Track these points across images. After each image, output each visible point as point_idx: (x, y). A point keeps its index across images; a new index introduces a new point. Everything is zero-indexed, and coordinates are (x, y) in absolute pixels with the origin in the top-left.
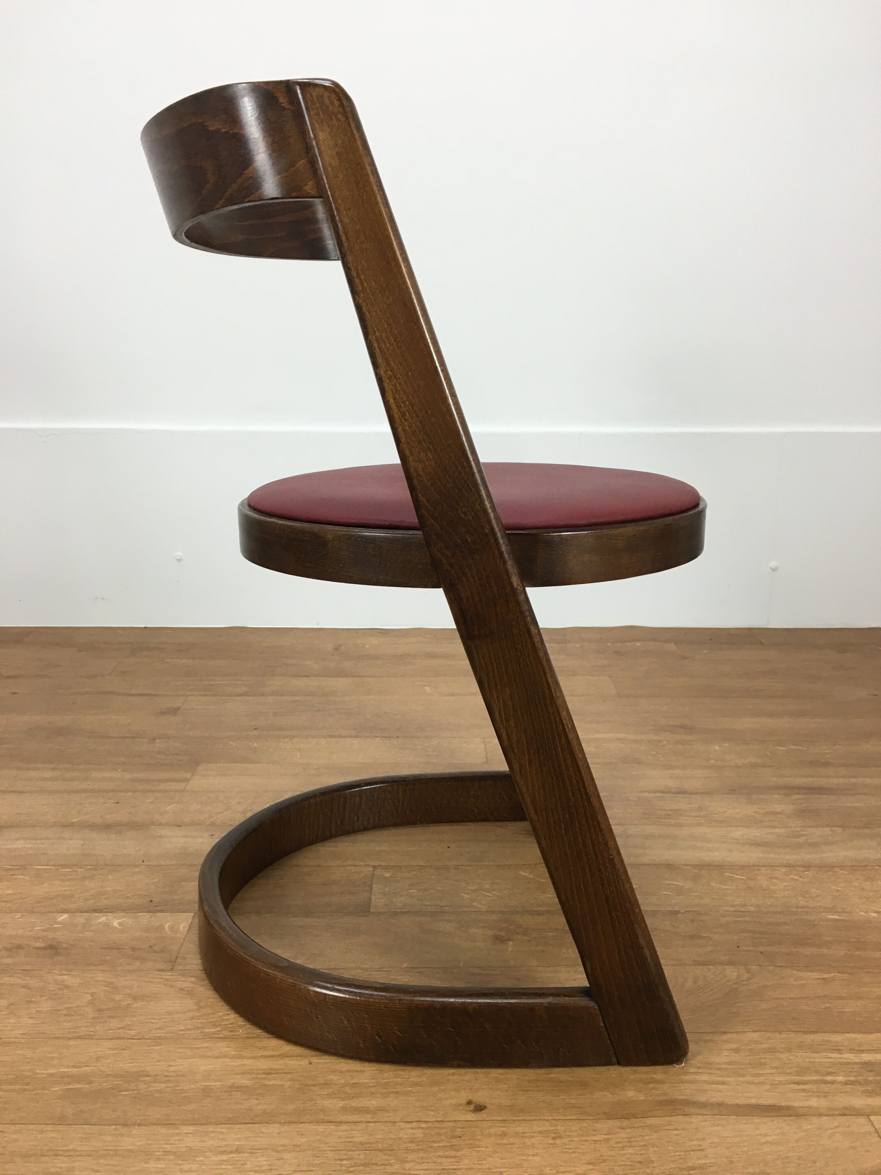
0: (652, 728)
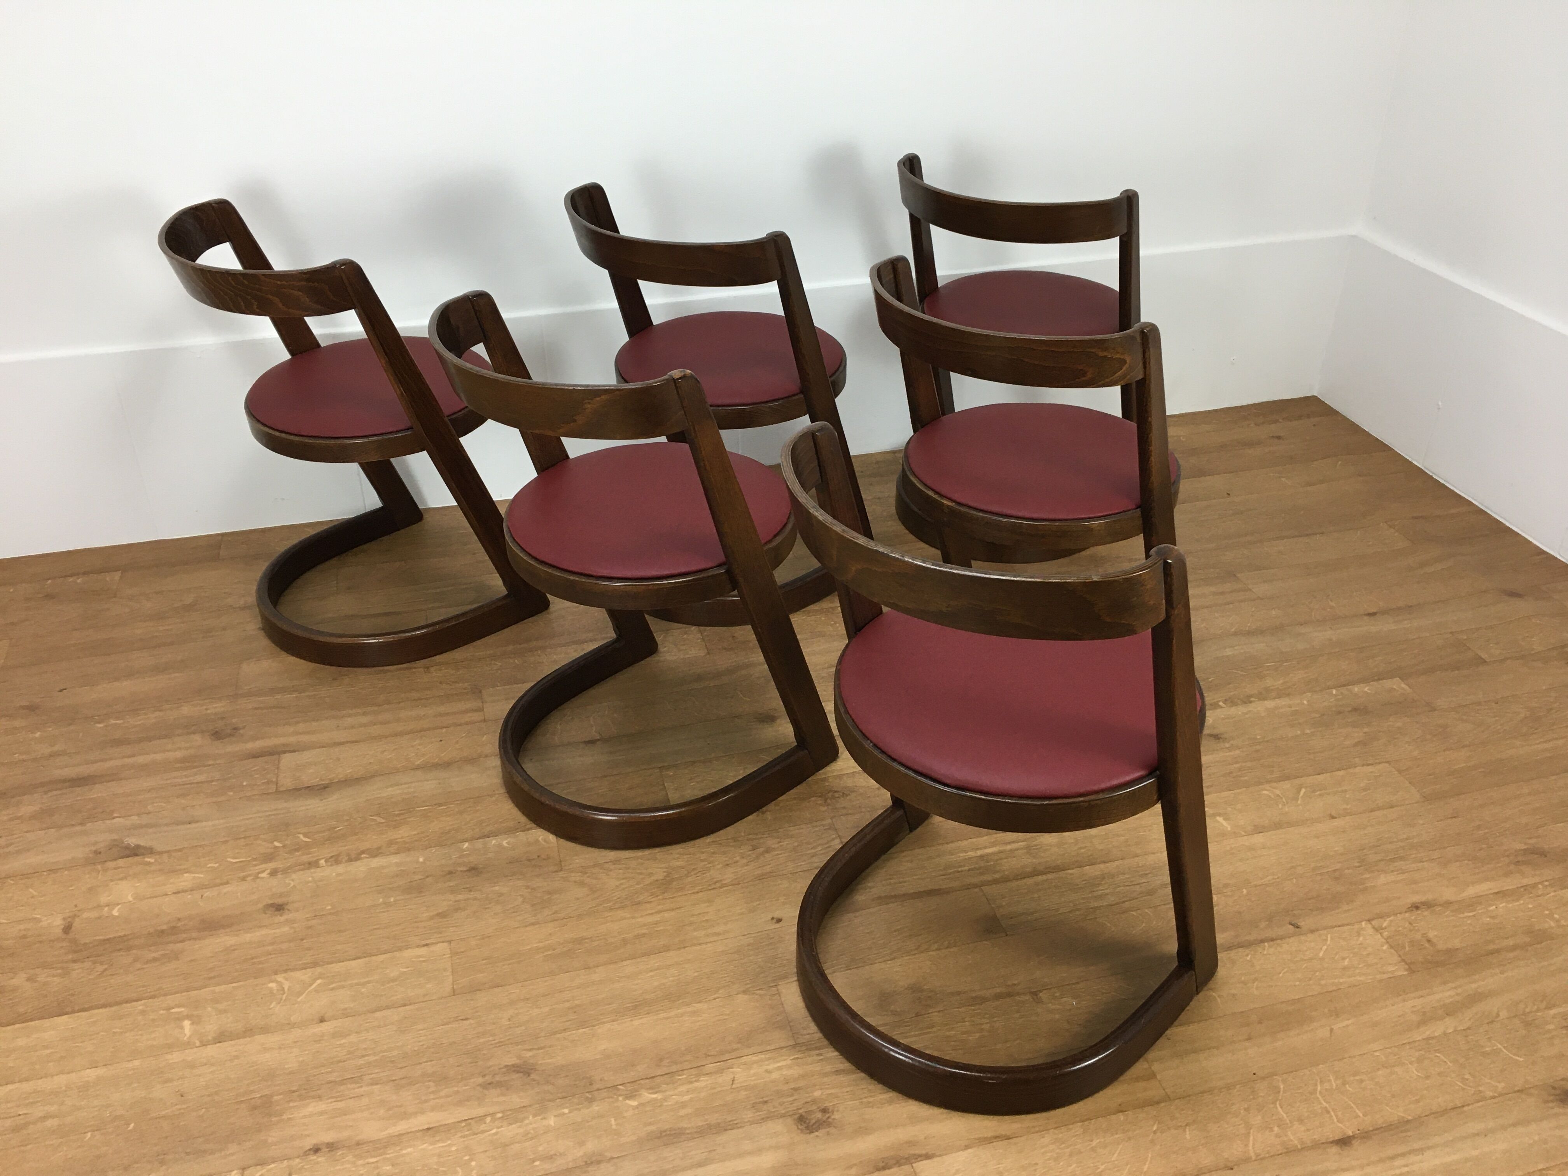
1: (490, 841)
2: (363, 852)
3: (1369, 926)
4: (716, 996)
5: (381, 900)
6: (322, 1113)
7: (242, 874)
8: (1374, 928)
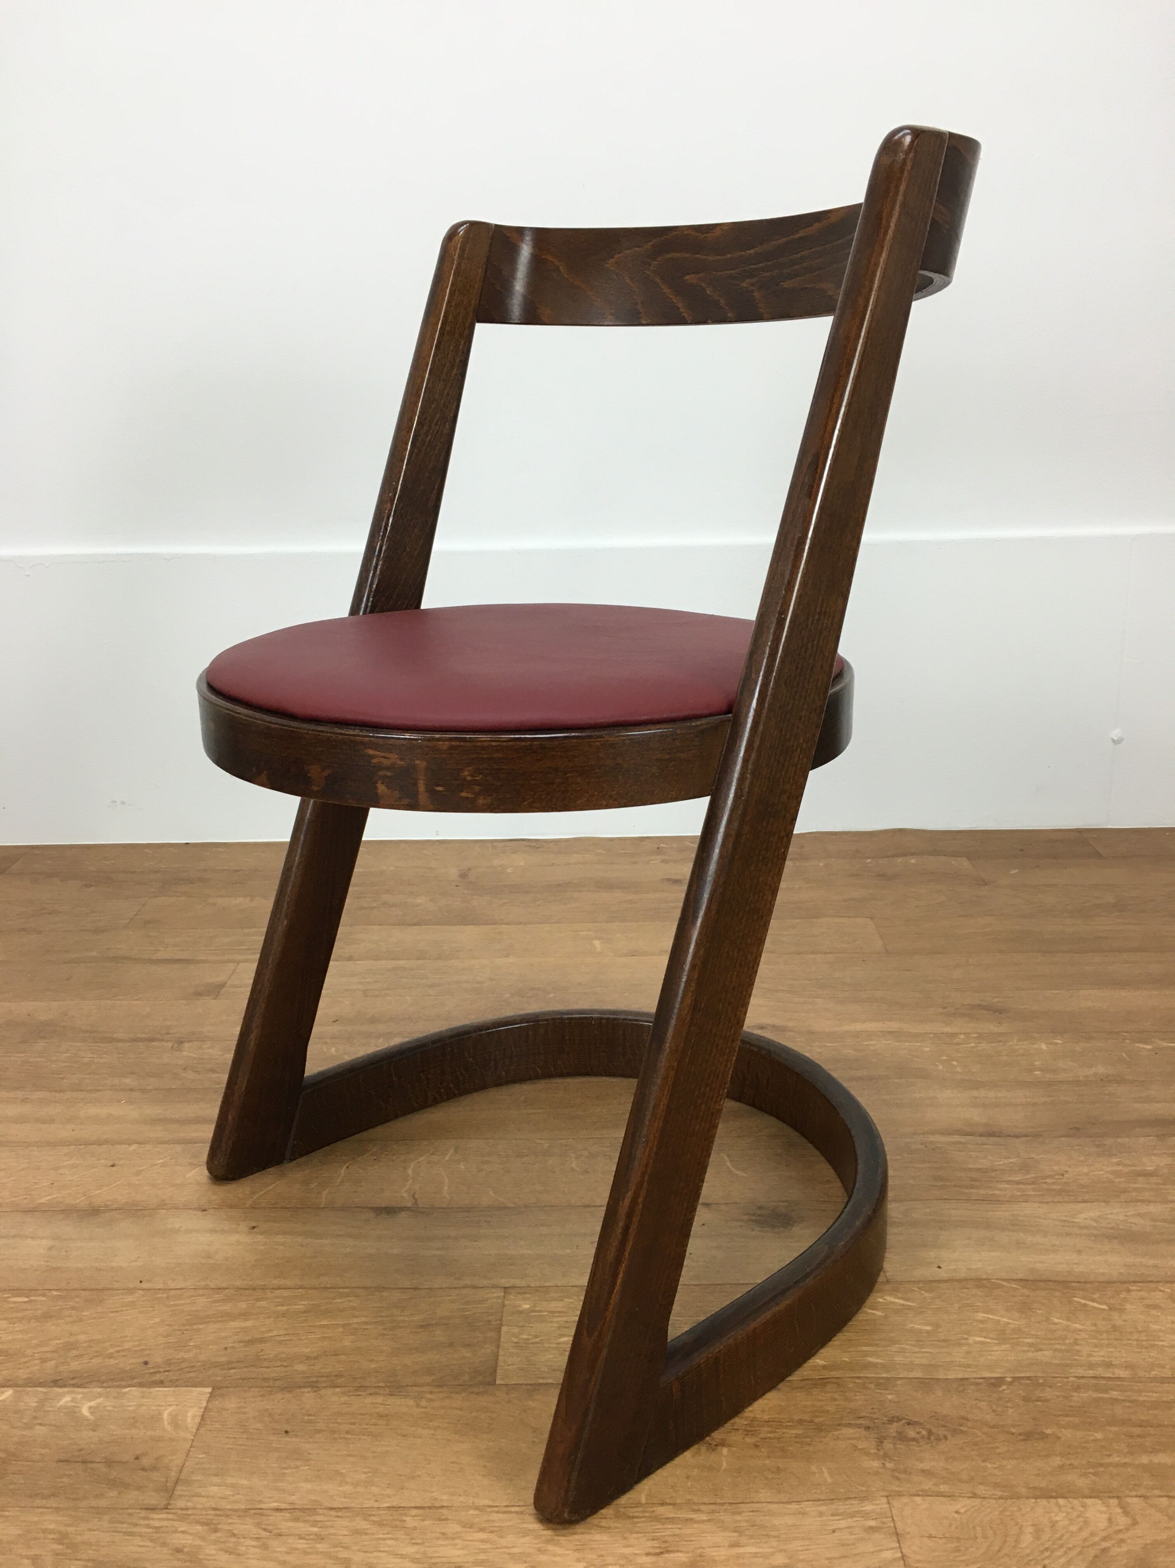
0: (941, 1010)
1: (63, 1395)
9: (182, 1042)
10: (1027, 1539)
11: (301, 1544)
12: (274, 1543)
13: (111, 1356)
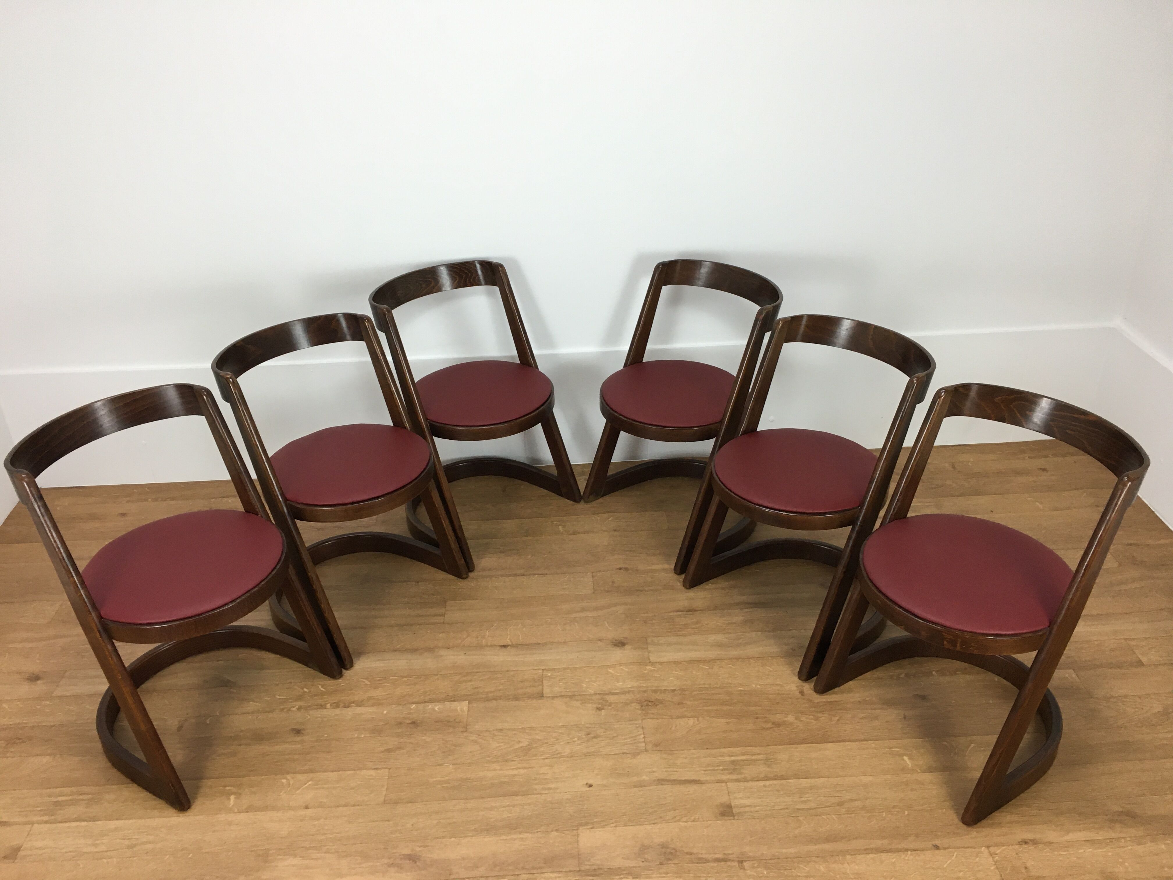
1: (428, 706)
2: (353, 702)
3: (987, 850)
4: (539, 830)
5: (356, 735)
6: (294, 866)
7: (282, 707)
8: (990, 852)
9: (418, 582)
10: (673, 728)
11: (501, 737)
12: (495, 738)
13: (437, 694)
